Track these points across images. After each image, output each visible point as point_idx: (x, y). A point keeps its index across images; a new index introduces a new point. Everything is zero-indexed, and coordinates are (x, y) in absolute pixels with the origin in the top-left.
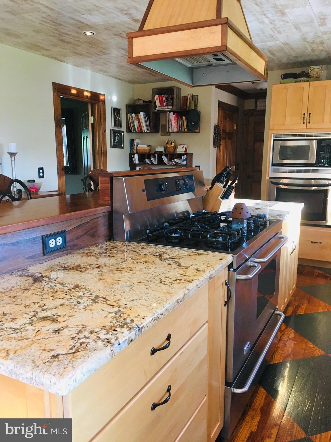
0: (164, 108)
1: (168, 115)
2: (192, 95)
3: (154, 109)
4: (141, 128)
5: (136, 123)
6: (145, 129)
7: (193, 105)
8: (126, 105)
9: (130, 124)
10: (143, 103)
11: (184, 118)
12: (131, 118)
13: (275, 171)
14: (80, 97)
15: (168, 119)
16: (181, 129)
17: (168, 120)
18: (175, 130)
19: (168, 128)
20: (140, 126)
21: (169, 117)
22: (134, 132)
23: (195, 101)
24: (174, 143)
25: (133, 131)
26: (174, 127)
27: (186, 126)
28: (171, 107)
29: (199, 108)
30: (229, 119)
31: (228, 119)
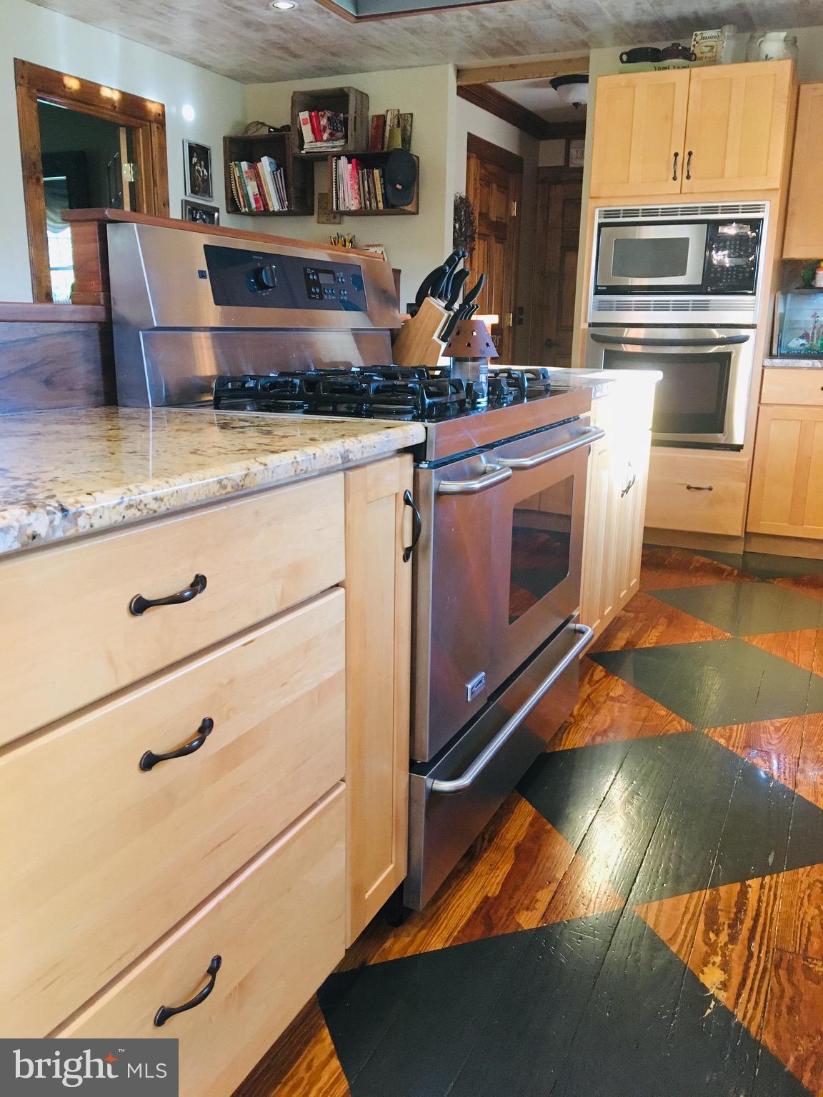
0: (325, 144)
1: (334, 164)
2: (396, 113)
3: (297, 150)
4: (266, 200)
5: (252, 188)
6: (274, 205)
7: (400, 139)
8: (224, 138)
9: (237, 191)
10: (270, 131)
11: (376, 172)
12: (237, 174)
13: (601, 307)
14: (94, 105)
15: (334, 175)
16: (368, 203)
17: (334, 178)
18: (353, 205)
19: (334, 200)
20: (262, 195)
21: (336, 171)
22: (245, 214)
23: (404, 129)
24: (351, 241)
25: (243, 210)
26: (349, 199)
27: (381, 196)
28: (342, 142)
29: (415, 150)
30: (498, 186)
31: (494, 186)
